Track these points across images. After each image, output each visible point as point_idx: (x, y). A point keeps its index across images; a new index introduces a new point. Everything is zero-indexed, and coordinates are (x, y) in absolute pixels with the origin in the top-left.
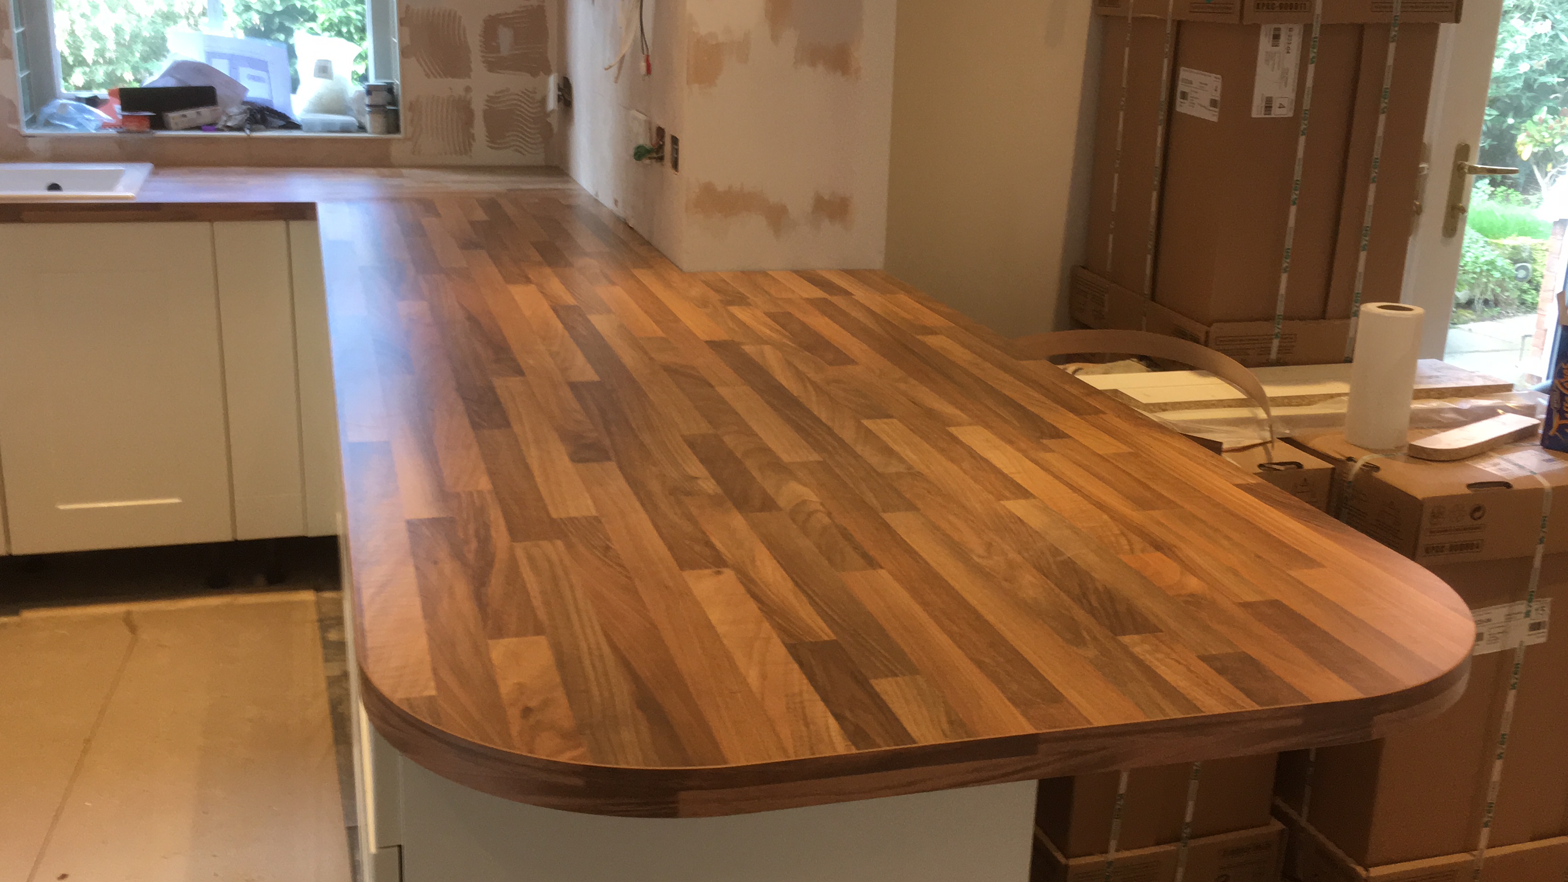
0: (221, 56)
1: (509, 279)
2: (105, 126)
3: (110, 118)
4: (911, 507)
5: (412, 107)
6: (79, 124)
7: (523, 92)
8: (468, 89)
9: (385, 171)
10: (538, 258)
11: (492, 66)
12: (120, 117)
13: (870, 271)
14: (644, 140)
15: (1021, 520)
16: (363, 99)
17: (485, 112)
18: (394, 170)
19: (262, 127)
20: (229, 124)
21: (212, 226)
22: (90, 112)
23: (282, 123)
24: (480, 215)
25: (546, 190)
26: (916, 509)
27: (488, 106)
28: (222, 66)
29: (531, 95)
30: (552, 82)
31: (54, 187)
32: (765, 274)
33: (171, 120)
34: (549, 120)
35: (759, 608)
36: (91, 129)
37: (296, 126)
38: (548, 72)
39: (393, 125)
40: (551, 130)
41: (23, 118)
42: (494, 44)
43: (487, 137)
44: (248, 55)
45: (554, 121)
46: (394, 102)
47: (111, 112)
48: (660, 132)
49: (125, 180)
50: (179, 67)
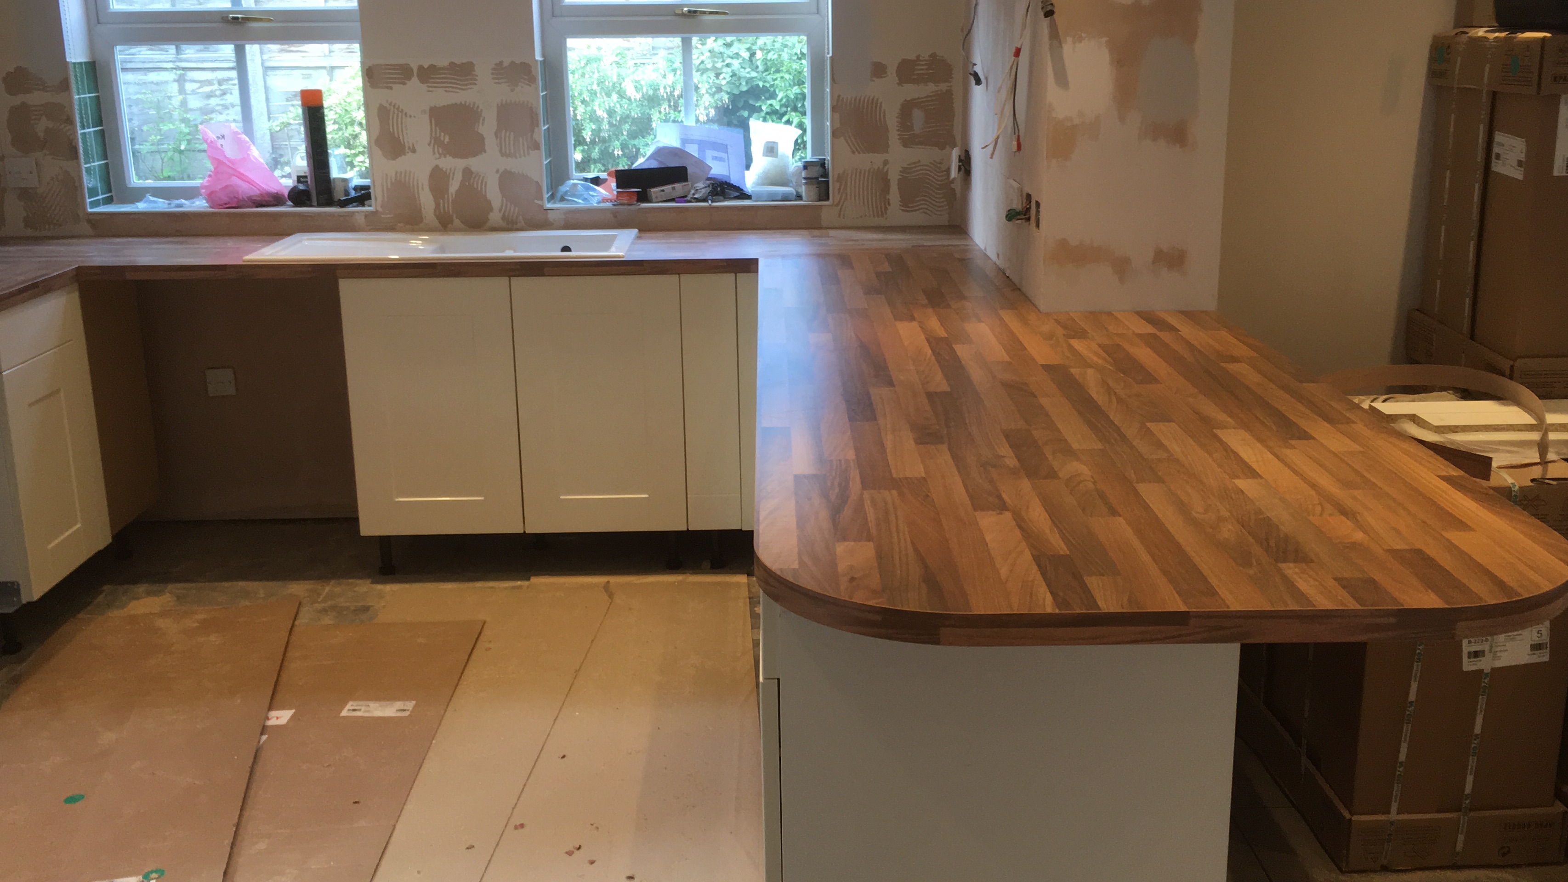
0: (692, 142)
1: (898, 318)
2: (605, 200)
3: (608, 194)
4: (1160, 480)
5: (839, 179)
6: (585, 199)
7: (930, 163)
8: (886, 163)
9: (816, 232)
10: (925, 301)
11: (908, 142)
12: (615, 193)
13: (1203, 312)
14: (1017, 205)
15: (1242, 491)
16: (801, 173)
17: (900, 182)
18: (824, 231)
19: (721, 198)
20: (696, 196)
21: (679, 277)
22: (594, 190)
23: (737, 194)
24: (886, 267)
25: (944, 246)
26: (1164, 482)
27: (901, 176)
28: (693, 150)
29: (938, 165)
30: (955, 153)
31: (566, 249)
32: (1110, 314)
33: (653, 194)
34: (953, 186)
35: (1022, 535)
36: (594, 203)
37: (748, 197)
38: (954, 145)
39: (824, 194)
40: (955, 194)
41: (546, 196)
42: (909, 124)
43: (900, 201)
44: (713, 140)
45: (958, 187)
46: (825, 174)
47: (609, 190)
48: (1029, 196)
49: (617, 243)
50: (661, 152)
